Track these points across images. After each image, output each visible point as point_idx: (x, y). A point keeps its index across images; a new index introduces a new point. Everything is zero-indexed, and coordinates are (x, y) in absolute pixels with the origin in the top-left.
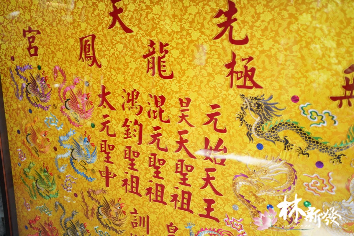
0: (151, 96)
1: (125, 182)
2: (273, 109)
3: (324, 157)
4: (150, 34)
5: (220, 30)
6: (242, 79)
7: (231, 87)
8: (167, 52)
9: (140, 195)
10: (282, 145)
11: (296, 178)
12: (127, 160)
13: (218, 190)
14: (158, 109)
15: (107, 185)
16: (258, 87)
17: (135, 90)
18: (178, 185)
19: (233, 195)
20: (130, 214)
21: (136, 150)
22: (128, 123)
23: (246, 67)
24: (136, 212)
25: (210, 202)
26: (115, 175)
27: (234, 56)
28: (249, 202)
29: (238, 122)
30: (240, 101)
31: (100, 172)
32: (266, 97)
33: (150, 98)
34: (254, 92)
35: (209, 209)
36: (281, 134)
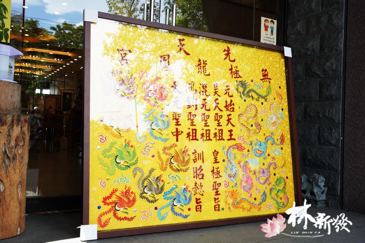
0: (201, 84)
1: (188, 135)
2: (247, 85)
3: (263, 100)
4: (198, 56)
5: (226, 56)
6: (235, 75)
7: (232, 77)
8: (206, 64)
9: (197, 140)
10: (251, 98)
11: (257, 110)
12: (190, 121)
13: (233, 124)
14: (204, 90)
15: (177, 140)
16: (241, 77)
17: (192, 82)
18: (216, 127)
19: (239, 124)
20: (192, 155)
21: (194, 114)
22: (189, 100)
23: (236, 70)
24: (196, 152)
25: (231, 131)
26: (182, 132)
27: (232, 66)
28: (245, 125)
29: (236, 92)
30: (236, 83)
31: (172, 133)
32: (244, 81)
33: (200, 85)
34: (240, 79)
35: (231, 135)
36: (250, 94)
